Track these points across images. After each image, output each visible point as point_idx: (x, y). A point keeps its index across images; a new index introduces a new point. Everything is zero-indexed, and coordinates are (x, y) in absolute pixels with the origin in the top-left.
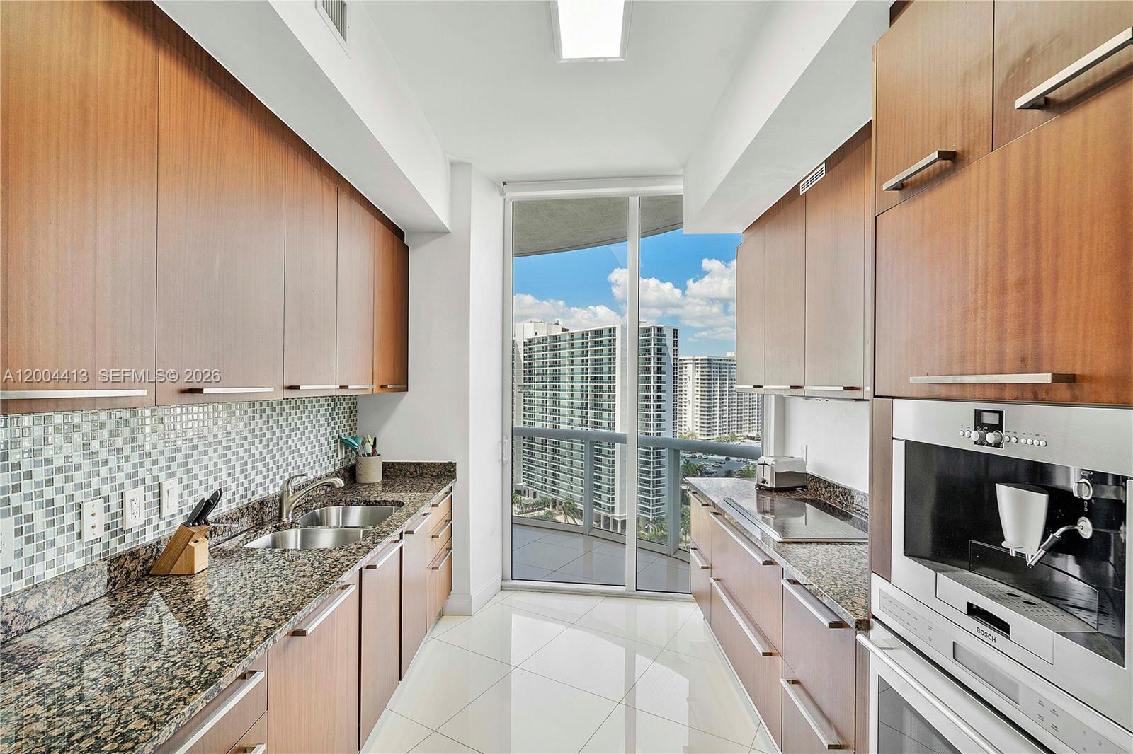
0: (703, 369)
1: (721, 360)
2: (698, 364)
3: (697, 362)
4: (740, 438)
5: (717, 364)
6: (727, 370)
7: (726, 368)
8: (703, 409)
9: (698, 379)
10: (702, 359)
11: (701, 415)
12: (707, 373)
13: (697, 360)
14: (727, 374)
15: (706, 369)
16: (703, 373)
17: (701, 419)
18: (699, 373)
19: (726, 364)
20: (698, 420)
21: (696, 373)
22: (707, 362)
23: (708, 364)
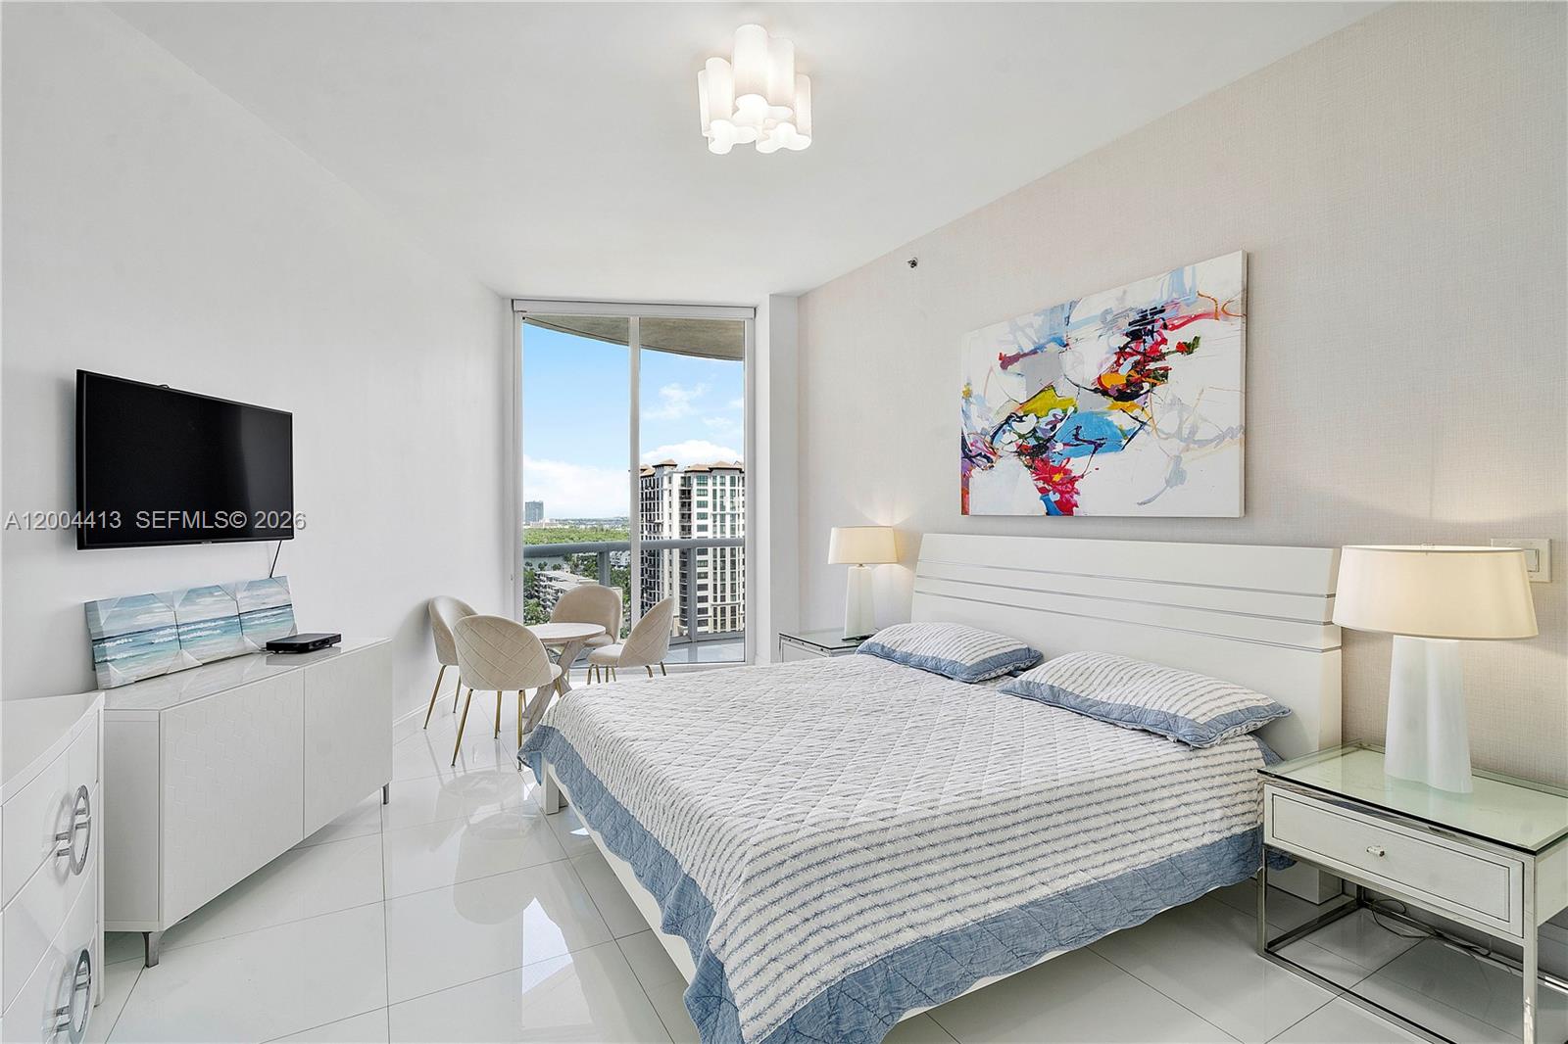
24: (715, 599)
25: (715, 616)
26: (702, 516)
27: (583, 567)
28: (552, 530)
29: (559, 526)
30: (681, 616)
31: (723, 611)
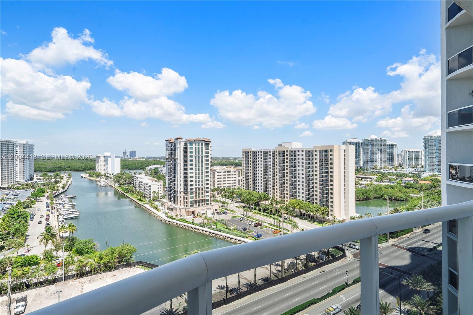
24: (196, 185)
25: (196, 191)
26: (191, 157)
27: (150, 173)
28: (139, 161)
29: (142, 159)
30: (184, 191)
31: (199, 189)
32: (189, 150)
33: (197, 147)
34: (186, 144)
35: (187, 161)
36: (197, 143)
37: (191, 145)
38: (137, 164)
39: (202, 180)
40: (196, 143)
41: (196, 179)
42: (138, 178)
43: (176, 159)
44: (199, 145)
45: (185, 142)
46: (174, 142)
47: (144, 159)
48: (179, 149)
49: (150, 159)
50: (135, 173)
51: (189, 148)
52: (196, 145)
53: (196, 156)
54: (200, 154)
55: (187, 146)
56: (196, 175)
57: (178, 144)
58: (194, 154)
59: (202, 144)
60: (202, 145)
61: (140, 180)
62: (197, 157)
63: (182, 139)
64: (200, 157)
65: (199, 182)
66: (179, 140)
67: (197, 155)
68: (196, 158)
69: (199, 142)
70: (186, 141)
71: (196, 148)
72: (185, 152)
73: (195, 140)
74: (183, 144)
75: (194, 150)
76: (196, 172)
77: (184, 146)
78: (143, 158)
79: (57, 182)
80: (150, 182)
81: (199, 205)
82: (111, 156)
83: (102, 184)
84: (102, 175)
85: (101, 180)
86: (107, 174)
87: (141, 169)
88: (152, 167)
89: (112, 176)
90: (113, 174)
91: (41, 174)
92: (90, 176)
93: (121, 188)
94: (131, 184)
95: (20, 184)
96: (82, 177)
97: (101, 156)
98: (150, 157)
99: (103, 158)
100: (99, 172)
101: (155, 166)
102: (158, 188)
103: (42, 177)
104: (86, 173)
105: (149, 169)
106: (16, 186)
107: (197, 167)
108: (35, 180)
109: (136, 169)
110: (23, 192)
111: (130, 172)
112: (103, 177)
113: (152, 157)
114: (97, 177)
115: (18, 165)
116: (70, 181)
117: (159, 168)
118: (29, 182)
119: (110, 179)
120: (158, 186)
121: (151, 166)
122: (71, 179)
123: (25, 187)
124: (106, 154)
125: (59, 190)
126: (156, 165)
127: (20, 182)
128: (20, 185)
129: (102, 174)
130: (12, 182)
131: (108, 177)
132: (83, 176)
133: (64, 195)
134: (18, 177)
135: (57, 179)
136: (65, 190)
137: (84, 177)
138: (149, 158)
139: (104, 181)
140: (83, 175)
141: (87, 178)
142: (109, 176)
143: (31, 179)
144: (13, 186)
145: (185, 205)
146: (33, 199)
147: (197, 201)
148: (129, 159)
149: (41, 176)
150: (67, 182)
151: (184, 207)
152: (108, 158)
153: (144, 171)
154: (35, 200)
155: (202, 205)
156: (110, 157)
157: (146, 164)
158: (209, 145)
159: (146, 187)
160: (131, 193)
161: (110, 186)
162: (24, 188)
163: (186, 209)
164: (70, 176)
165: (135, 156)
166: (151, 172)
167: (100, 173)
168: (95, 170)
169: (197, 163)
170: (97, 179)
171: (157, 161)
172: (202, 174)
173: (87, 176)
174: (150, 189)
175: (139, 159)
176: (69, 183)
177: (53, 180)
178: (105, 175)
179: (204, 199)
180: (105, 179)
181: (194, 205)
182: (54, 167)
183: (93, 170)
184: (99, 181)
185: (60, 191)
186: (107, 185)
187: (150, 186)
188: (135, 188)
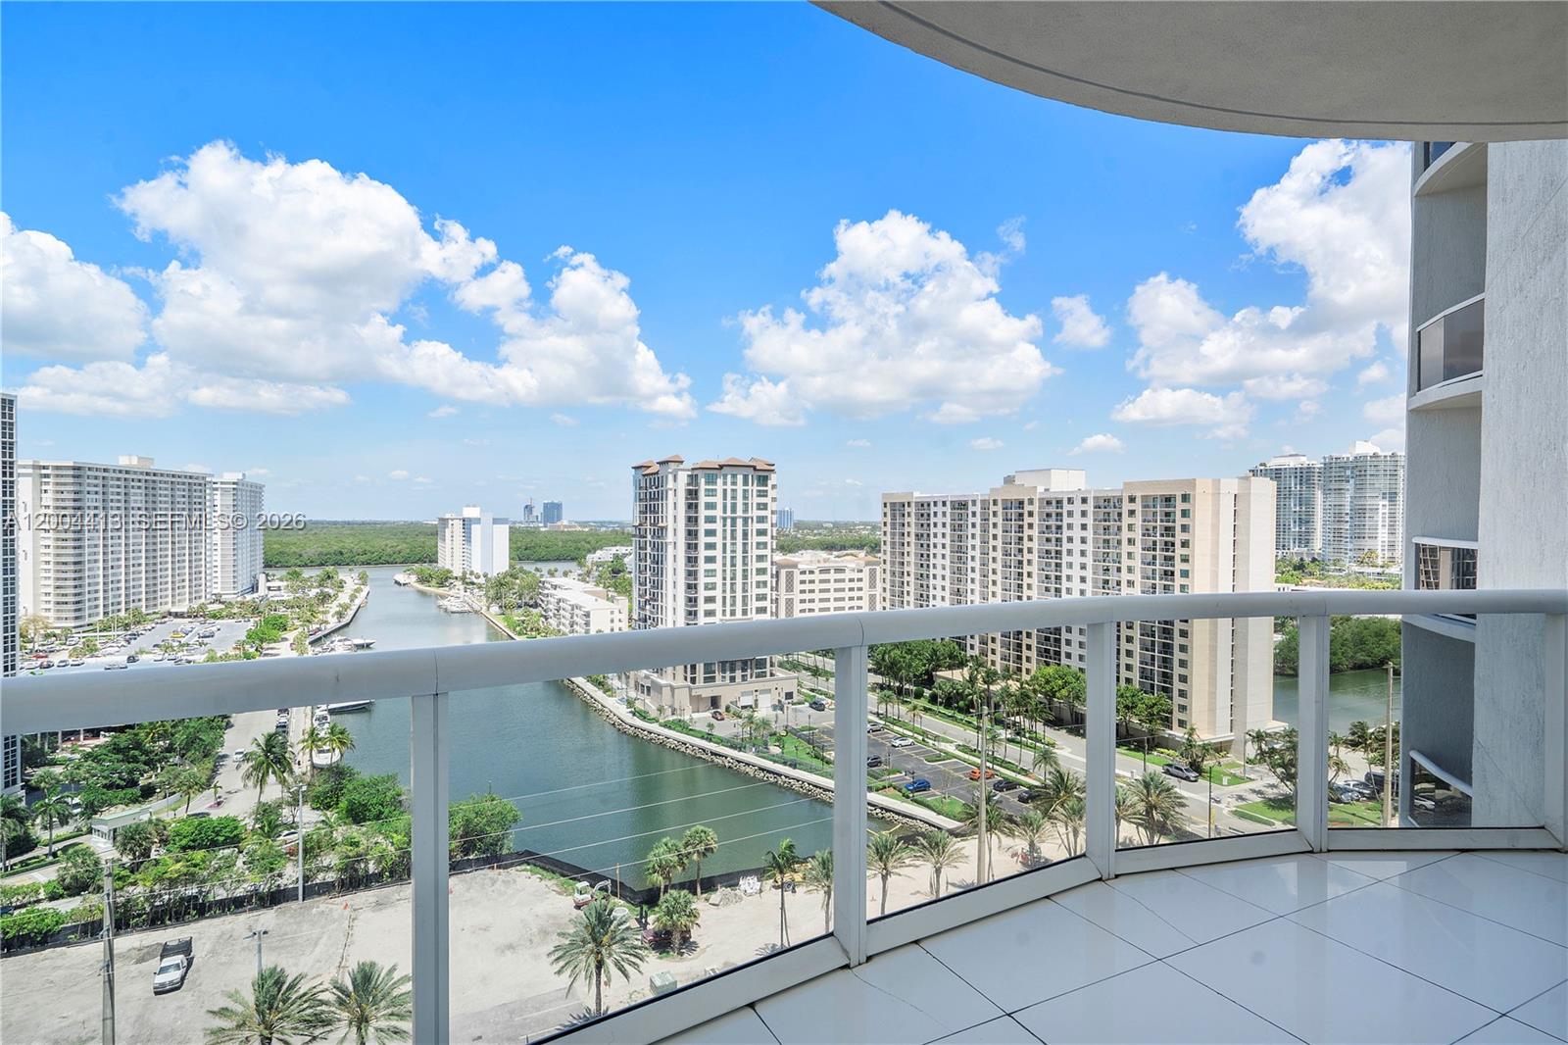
0: (62, 488)
1: (105, 470)
2: (47, 476)
3: (44, 472)
4: (155, 616)
5: (96, 478)
6: (122, 490)
7: (118, 487)
8: (64, 568)
9: (47, 507)
10: (57, 468)
11: (58, 579)
12: (72, 496)
13: (44, 468)
14: (122, 497)
15: (71, 488)
16: (63, 496)
17: (58, 587)
18: (50, 495)
19: (118, 479)
20: (51, 590)
21: (44, 495)
22: (71, 472)
23: (74, 476)
26: (711, 520)
28: (570, 533)
29: (578, 529)
32: (703, 499)
33: (729, 487)
34: (693, 479)
35: (696, 535)
36: (729, 476)
37: (711, 480)
38: (560, 544)
39: (743, 597)
40: (725, 476)
41: (724, 591)
42: (555, 587)
43: (662, 528)
44: (734, 483)
45: (690, 473)
46: (657, 473)
47: (587, 530)
48: (671, 494)
49: (603, 529)
50: (551, 574)
51: (702, 494)
52: (725, 483)
53: (725, 519)
54: (740, 512)
55: (697, 484)
56: (724, 579)
57: (670, 477)
58: (718, 513)
59: (746, 477)
60: (746, 483)
61: (559, 594)
62: (729, 521)
63: (682, 462)
64: (740, 522)
65: (733, 604)
66: (672, 466)
67: (729, 514)
68: (724, 525)
69: (735, 471)
70: (693, 469)
71: (725, 491)
72: (690, 506)
73: (721, 467)
74: (683, 477)
75: (718, 499)
76: (724, 571)
77: (688, 484)
78: (584, 524)
79: (324, 598)
80: (588, 602)
81: (733, 679)
82: (480, 519)
83: (452, 604)
84: (456, 578)
85: (451, 593)
86: (468, 576)
87: (573, 559)
88: (605, 555)
89: (482, 580)
90: (485, 576)
91: (282, 573)
92: (423, 580)
93: (506, 620)
94: (536, 605)
95: (223, 603)
96: (397, 583)
97: (452, 520)
98: (604, 522)
99: (458, 524)
100: (447, 567)
101: (614, 550)
102: (612, 621)
103: (285, 583)
104: (410, 572)
105: (595, 560)
106: (211, 607)
107: (729, 555)
108: (262, 591)
109: (558, 559)
110: (228, 625)
111: (537, 570)
112: (458, 583)
113: (611, 523)
114: (441, 584)
115: (219, 547)
116: (363, 594)
117: (625, 555)
118: (249, 597)
119: (476, 590)
120: (612, 613)
121: (601, 549)
122: (366, 589)
123: (235, 610)
124: (471, 512)
125: (326, 622)
126: (618, 548)
127: (223, 597)
128: (223, 606)
129: (455, 575)
130: (200, 597)
131: (473, 583)
132: (402, 582)
133: (340, 638)
134: (219, 580)
135: (326, 590)
136: (345, 621)
137: (404, 585)
138: (602, 524)
139: (458, 598)
140: (401, 578)
141: (413, 587)
142: (475, 581)
143: (254, 588)
144: (202, 607)
145: (689, 676)
146: (252, 647)
147: (728, 665)
148: (541, 529)
149: (281, 580)
150: (353, 598)
151: (686, 683)
152: (473, 526)
153: (581, 565)
154: (256, 650)
155: (744, 678)
156: (478, 521)
157: (589, 543)
158: (770, 483)
159: (575, 618)
160: (534, 633)
161: (476, 612)
162: (231, 616)
163: (690, 689)
164: (364, 580)
165: (559, 518)
166: (601, 568)
167: (452, 571)
168: (437, 562)
169: (729, 541)
170: (441, 591)
171: (623, 533)
172: (745, 577)
173: (414, 578)
174: (587, 624)
175: (570, 527)
176: (357, 602)
177: (313, 592)
178: (463, 579)
179: (751, 660)
180: (462, 592)
181: (718, 676)
182: (321, 554)
183: (430, 562)
184: (443, 597)
185: (329, 626)
186: (467, 608)
187: (587, 615)
188: (546, 619)
